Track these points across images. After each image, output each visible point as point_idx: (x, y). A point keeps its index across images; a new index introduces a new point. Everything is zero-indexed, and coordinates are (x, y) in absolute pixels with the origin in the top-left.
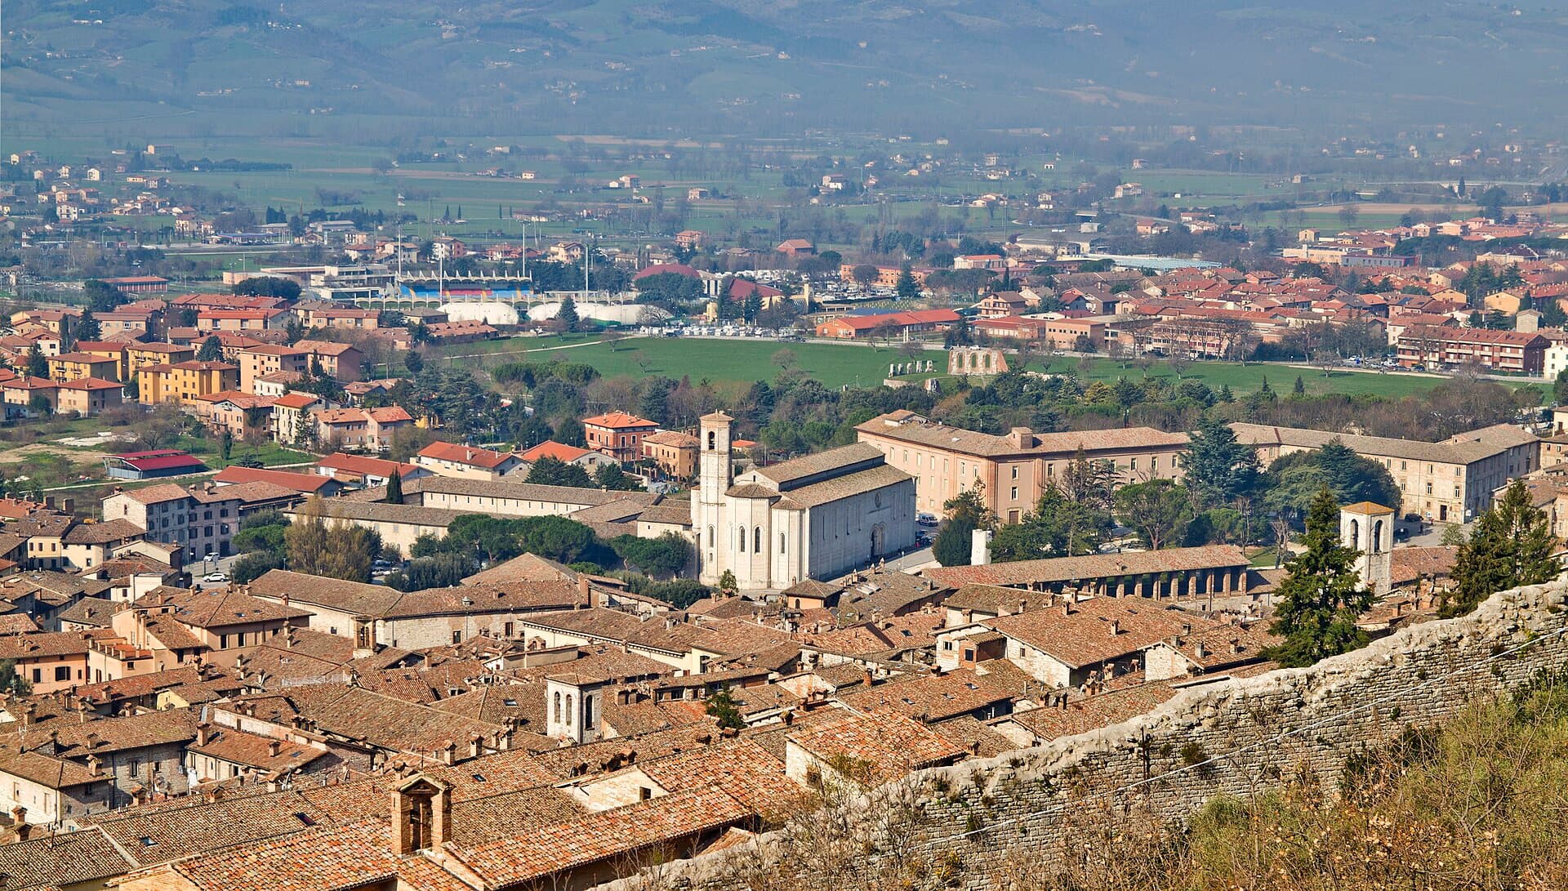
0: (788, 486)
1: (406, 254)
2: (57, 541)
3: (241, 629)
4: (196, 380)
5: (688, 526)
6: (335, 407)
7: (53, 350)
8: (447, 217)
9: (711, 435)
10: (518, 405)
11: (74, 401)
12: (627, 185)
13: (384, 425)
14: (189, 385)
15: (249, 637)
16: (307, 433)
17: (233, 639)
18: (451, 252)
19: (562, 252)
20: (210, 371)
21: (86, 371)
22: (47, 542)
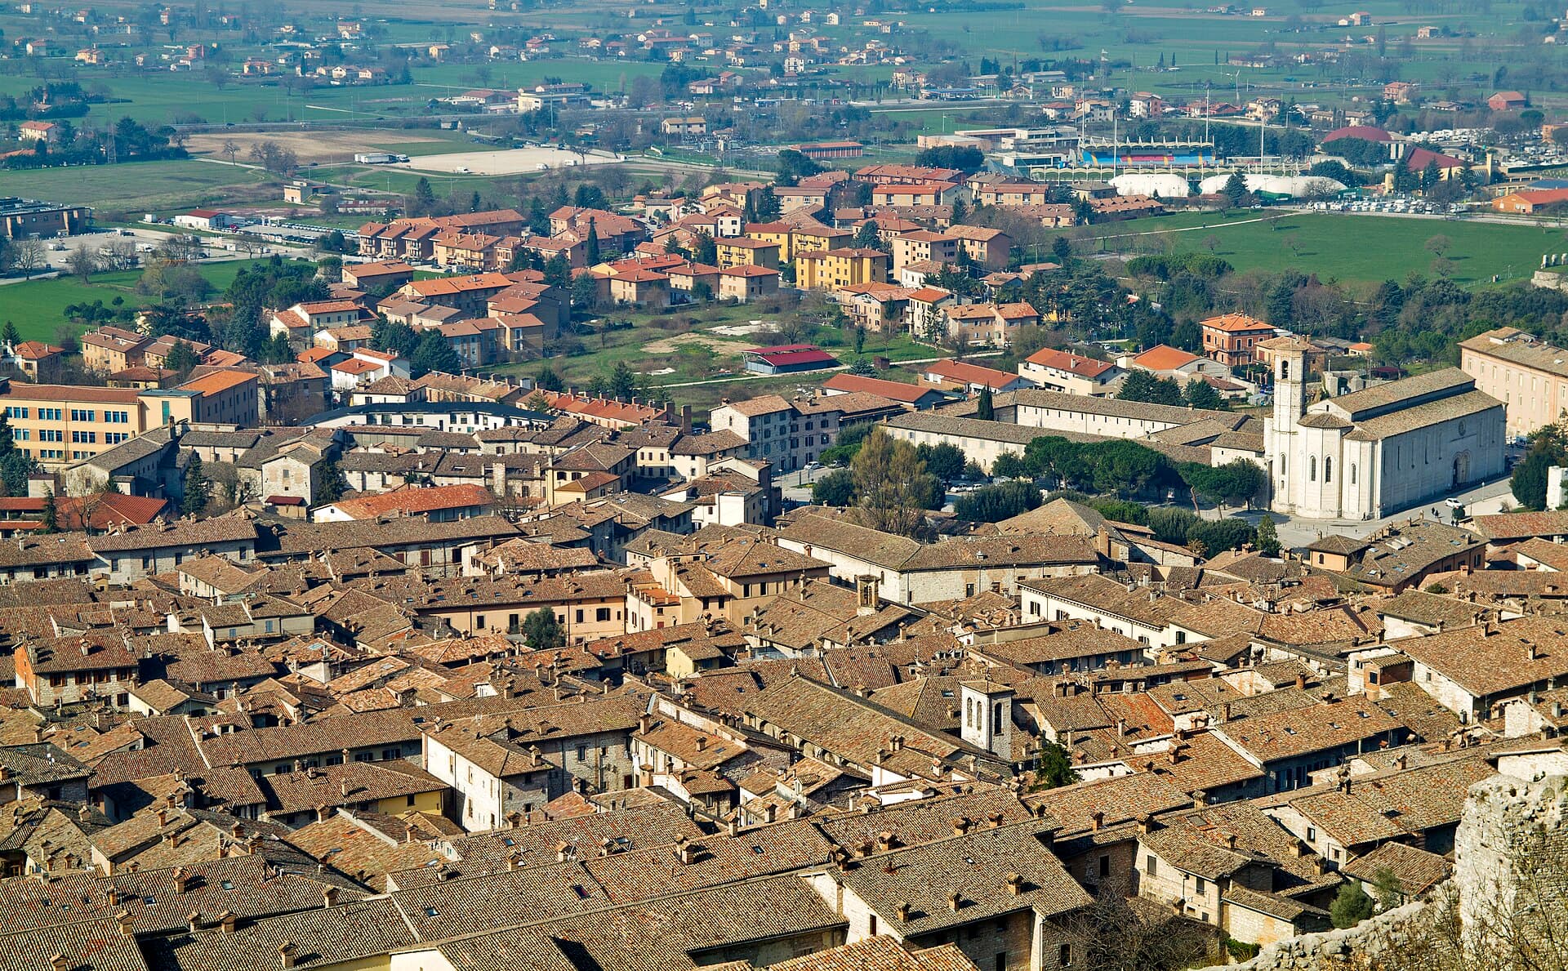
0: (1359, 417)
1: (1102, 112)
2: (665, 451)
3: (763, 579)
4: (848, 267)
5: (1261, 453)
6: (967, 301)
7: (734, 227)
8: (1161, 64)
9: (1285, 364)
10: (1144, 303)
11: (733, 287)
12: (1357, 22)
13: (1010, 321)
14: (842, 271)
15: (771, 587)
16: (937, 329)
17: (756, 588)
18: (1148, 110)
19: (1260, 108)
20: (861, 258)
21: (750, 256)
22: (656, 452)
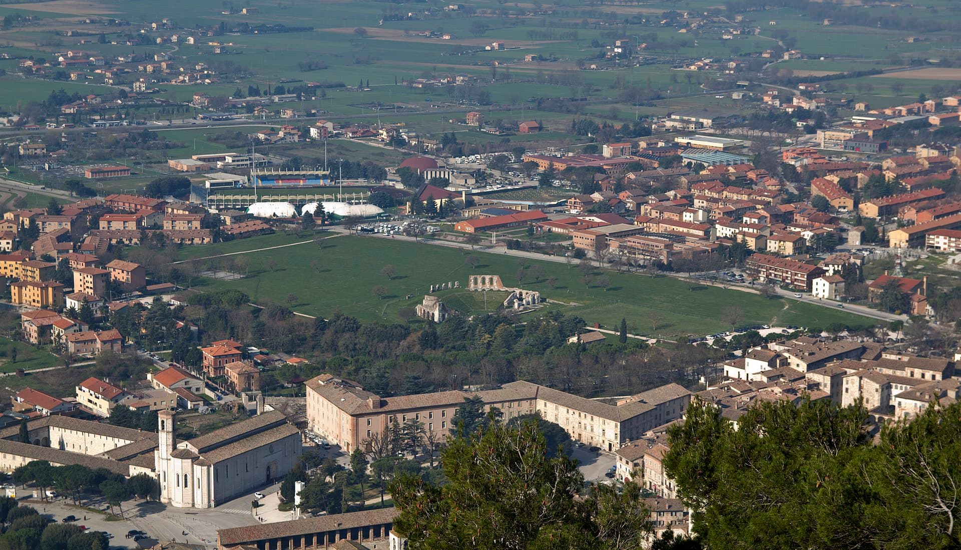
0: (203, 451)
1: (291, 137)
4: (39, 292)
5: (153, 470)
7: (8, 245)
9: (163, 422)
12: (497, 48)
13: (104, 342)
14: (36, 295)
16: (61, 347)
18: (320, 134)
19: (385, 133)
20: (46, 288)
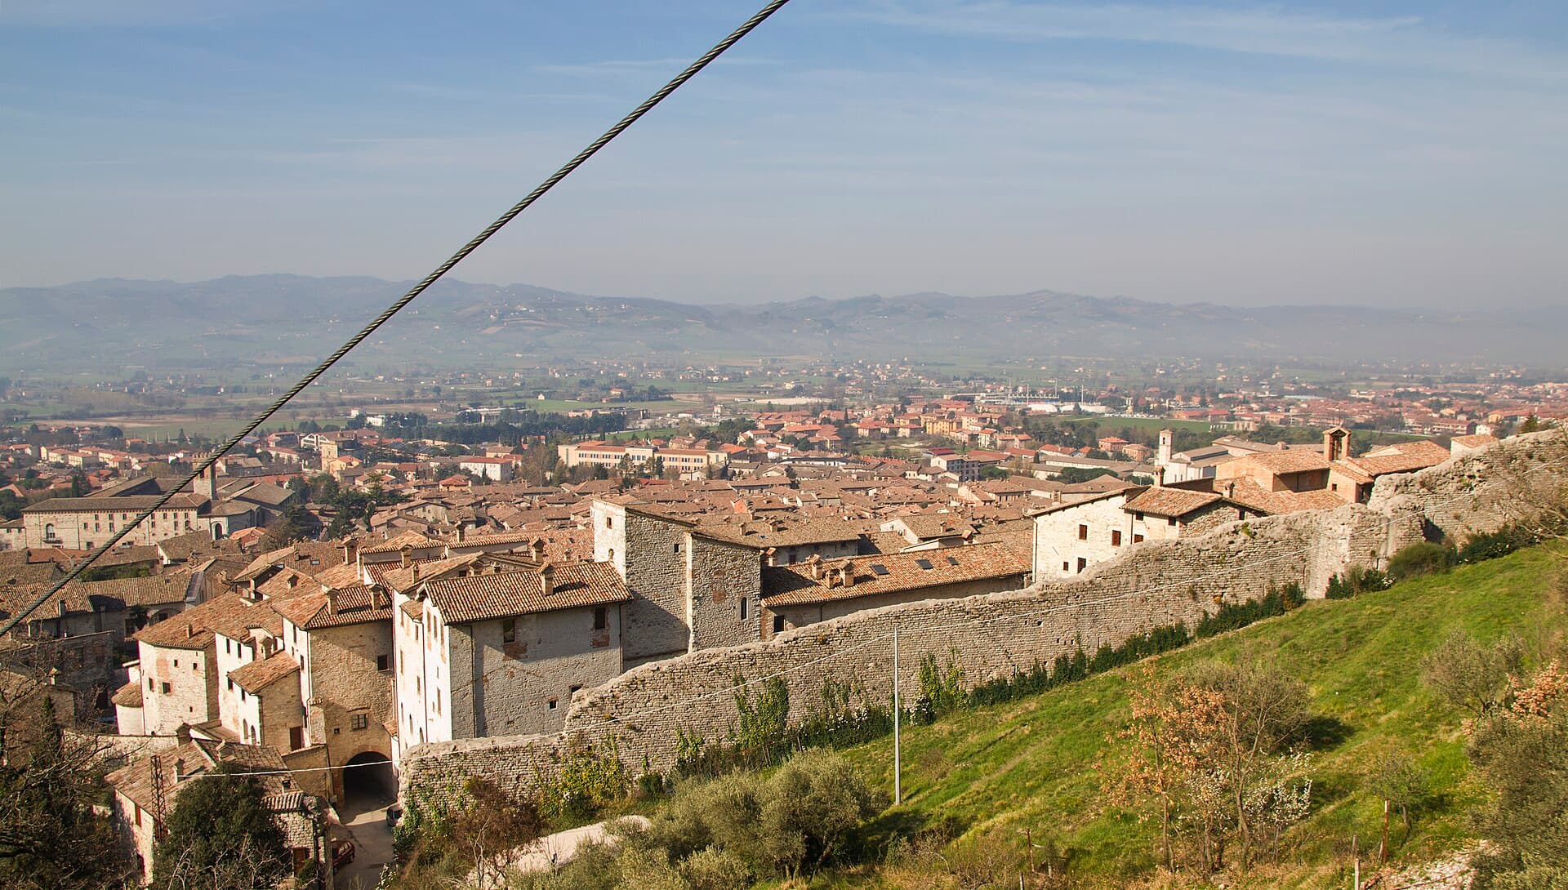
0: (1194, 459)
2: (916, 473)
3: (1007, 494)
4: (947, 425)
6: (1002, 434)
9: (1164, 439)
10: (1070, 435)
11: (904, 432)
13: (1021, 441)
14: (945, 427)
15: (1009, 498)
16: (993, 443)
17: (1004, 498)
18: (1024, 390)
21: (908, 422)
22: (912, 473)
